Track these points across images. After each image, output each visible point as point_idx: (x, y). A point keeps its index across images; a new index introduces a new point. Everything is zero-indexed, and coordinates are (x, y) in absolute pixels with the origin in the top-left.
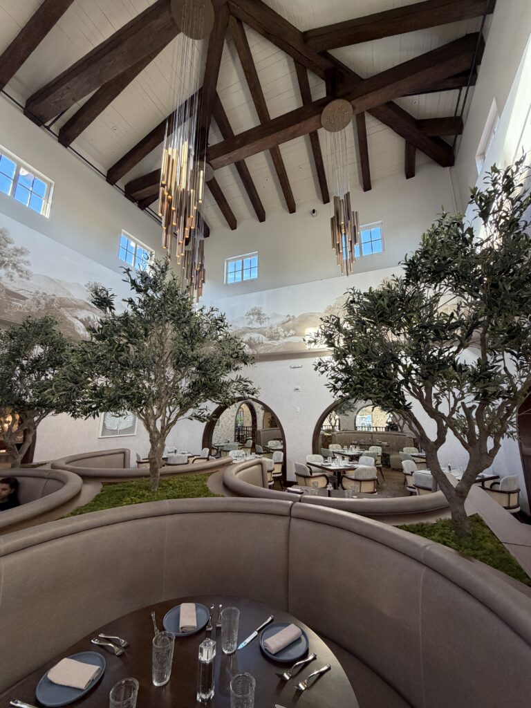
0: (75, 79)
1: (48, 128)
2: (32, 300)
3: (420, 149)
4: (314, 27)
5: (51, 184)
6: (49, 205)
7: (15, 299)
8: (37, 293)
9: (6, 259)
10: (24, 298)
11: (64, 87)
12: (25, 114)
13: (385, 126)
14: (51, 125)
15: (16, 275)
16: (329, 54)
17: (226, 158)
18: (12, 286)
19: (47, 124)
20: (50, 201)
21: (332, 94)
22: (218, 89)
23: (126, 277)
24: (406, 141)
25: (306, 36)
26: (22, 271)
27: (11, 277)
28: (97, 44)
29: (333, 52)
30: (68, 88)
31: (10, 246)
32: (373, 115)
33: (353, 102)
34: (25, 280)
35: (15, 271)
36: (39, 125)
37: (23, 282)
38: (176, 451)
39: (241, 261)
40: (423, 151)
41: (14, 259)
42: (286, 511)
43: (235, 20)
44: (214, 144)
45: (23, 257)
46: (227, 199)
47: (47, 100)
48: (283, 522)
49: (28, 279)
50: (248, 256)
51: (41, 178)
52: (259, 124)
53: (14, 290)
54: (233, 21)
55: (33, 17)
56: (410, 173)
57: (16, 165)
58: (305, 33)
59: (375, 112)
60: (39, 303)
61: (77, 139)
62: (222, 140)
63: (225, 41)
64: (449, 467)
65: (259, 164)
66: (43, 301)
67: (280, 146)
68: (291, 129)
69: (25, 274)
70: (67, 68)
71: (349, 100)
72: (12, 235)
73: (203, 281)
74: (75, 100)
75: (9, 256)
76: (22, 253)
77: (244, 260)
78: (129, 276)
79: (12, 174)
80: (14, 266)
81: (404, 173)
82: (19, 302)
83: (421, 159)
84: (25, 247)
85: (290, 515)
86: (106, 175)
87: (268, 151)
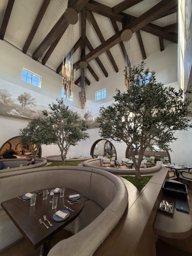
0: (43, 45)
1: (39, 61)
2: (38, 112)
3: (165, 39)
4: (116, 5)
5: (41, 77)
6: (41, 84)
7: (33, 113)
8: (39, 110)
9: (30, 102)
10: (35, 112)
11: (41, 49)
12: (33, 58)
13: (148, 33)
14: (39, 60)
15: (33, 106)
16: (123, 12)
17: (91, 59)
18: (32, 109)
19: (38, 60)
20: (41, 83)
21: (124, 28)
22: (86, 35)
23: (49, 107)
24: (159, 37)
25: (113, 9)
26: (34, 105)
27: (31, 106)
28: (48, 32)
29: (124, 12)
30: (42, 49)
31: (31, 98)
32: (143, 30)
33: (132, 29)
34: (35, 107)
35: (32, 105)
36: (36, 61)
37: (35, 108)
38: (81, 156)
39: (101, 92)
40: (166, 39)
41: (32, 101)
42: (91, 170)
43: (88, 11)
44: (87, 54)
45: (34, 101)
46: (94, 71)
47: (37, 53)
48: (90, 173)
49: (36, 107)
50: (102, 90)
51: (38, 76)
52: (101, 44)
53: (33, 110)
54: (88, 12)
55: (31, 30)
56: (162, 49)
57: (31, 74)
58: (113, 8)
59: (144, 29)
60: (39, 113)
61: (47, 62)
62: (90, 52)
63: (87, 19)
64: (174, 164)
65: (104, 57)
66: (40, 113)
67: (110, 49)
68: (111, 44)
69: (35, 105)
70: (41, 43)
71: (130, 29)
72: (31, 95)
73: (85, 101)
74: (44, 51)
75: (31, 101)
76: (34, 99)
77: (102, 92)
78: (50, 106)
79: (30, 77)
80: (32, 103)
81: (160, 50)
82: (34, 113)
83: (166, 42)
84: (35, 97)
85: (92, 172)
86: (56, 71)
87: (105, 52)
